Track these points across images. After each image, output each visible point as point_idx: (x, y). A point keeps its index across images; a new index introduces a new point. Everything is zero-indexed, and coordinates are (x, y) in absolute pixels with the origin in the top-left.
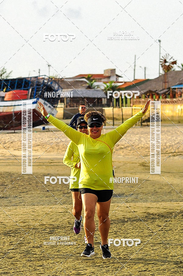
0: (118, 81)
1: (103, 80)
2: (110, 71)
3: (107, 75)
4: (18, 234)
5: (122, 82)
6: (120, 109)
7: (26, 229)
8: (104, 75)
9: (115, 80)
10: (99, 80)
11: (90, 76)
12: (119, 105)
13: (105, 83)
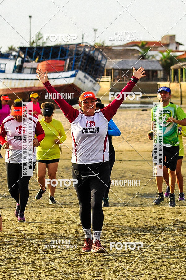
0: (178, 50)
1: (160, 49)
2: (169, 38)
3: (165, 42)
4: (10, 246)
5: (182, 51)
6: (179, 84)
7: (21, 240)
8: (162, 43)
9: (174, 49)
10: (155, 49)
11: (144, 43)
12: (178, 80)
13: (162, 52)
